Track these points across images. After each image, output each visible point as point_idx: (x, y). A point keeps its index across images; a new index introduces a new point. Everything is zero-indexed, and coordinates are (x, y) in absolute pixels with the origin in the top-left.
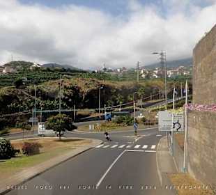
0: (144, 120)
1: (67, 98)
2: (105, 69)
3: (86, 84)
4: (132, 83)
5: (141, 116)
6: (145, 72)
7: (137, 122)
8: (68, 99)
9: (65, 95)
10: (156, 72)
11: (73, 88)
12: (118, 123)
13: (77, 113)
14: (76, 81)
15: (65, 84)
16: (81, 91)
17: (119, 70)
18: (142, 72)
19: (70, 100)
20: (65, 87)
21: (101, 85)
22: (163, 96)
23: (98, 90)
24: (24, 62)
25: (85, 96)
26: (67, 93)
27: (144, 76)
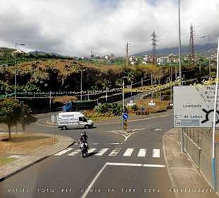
0: (135, 108)
1: (41, 82)
2: (92, 56)
3: (67, 66)
4: (120, 66)
5: (131, 104)
6: (134, 60)
7: (126, 110)
8: (44, 84)
9: (40, 79)
10: (146, 59)
11: (50, 71)
12: (102, 112)
13: (55, 101)
14: (54, 63)
15: (41, 66)
16: (59, 74)
17: (107, 57)
18: (131, 59)
19: (46, 85)
20: (40, 69)
21: (85, 68)
22: (156, 81)
23: (79, 73)
24: (6, 49)
25: (65, 81)
26: (42, 77)
27: (132, 63)
